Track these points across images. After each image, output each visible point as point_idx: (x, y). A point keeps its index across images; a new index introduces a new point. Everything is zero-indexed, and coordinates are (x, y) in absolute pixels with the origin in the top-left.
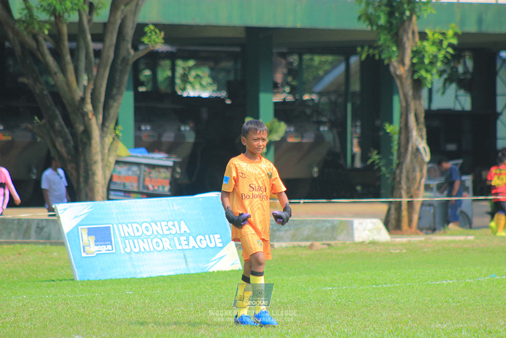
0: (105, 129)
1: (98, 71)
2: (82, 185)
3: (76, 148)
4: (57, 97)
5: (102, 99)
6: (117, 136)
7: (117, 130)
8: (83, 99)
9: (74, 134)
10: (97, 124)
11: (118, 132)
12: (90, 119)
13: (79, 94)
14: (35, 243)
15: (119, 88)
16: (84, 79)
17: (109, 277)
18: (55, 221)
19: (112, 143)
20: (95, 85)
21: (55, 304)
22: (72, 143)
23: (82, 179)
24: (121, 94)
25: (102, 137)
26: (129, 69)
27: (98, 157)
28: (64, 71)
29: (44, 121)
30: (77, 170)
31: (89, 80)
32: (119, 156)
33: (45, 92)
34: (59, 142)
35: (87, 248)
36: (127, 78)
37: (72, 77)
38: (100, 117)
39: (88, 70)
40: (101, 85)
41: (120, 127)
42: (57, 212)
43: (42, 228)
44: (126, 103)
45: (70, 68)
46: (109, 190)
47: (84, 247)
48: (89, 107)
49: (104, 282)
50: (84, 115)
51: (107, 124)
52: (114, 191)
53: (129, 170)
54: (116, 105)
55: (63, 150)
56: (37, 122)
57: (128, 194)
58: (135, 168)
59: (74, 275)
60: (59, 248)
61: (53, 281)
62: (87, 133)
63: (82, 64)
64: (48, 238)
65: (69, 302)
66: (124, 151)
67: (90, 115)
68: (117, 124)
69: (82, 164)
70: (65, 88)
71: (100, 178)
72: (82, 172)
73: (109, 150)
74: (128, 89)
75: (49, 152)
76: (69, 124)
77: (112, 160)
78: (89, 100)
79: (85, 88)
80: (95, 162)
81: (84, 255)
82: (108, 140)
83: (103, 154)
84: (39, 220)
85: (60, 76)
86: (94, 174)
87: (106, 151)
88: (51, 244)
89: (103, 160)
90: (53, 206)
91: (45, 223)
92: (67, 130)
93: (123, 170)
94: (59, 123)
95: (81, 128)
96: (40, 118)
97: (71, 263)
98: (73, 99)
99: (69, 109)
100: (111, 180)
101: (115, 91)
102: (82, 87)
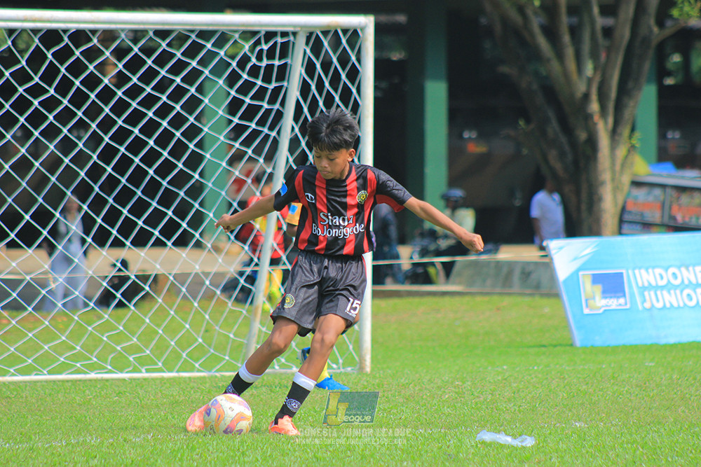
0: (617, 138)
1: (608, 57)
2: (584, 214)
3: (576, 162)
4: (550, 92)
5: (613, 94)
6: (633, 147)
7: (633, 139)
8: (586, 96)
9: (573, 143)
10: (606, 130)
11: (634, 142)
12: (595, 124)
13: (581, 88)
14: (520, 294)
15: (637, 80)
16: (589, 68)
17: (622, 343)
18: (547, 265)
19: (626, 157)
20: (603, 76)
21: (547, 378)
22: (570, 157)
23: (584, 207)
24: (640, 89)
25: (613, 146)
26: (651, 53)
27: (606, 176)
28: (560, 56)
29: (532, 126)
30: (578, 192)
31: (595, 69)
32: (636, 175)
33: (535, 87)
34: (553, 155)
35: (591, 302)
36: (648, 66)
37: (571, 65)
38: (611, 120)
39: (594, 56)
40: (612, 77)
41: (637, 134)
42: (549, 251)
43: (529, 274)
44: (646, 101)
45: (570, 52)
46: (621, 221)
47: (587, 300)
48: (594, 106)
49: (614, 350)
50: (588, 117)
51: (619, 131)
52: (628, 222)
53: (649, 194)
54: (631, 104)
55: (558, 166)
56: (522, 128)
57: (647, 226)
58: (658, 192)
59: (572, 338)
60: (552, 301)
61: (544, 346)
62: (592, 143)
63: (586, 47)
64: (538, 286)
65: (567, 377)
66: (642, 168)
67: (596, 118)
68: (633, 130)
69: (584, 186)
70: (562, 79)
71: (609, 204)
72: (584, 195)
73: (623, 165)
74: (649, 81)
75: (538, 170)
76: (567, 129)
77: (626, 179)
78: (594, 96)
79: (590, 81)
80: (603, 183)
81: (586, 311)
82: (622, 151)
83: (613, 172)
84: (523, 263)
85: (555, 63)
86: (600, 199)
87: (618, 167)
88: (542, 295)
89: (613, 179)
90: (544, 244)
91: (532, 268)
92: (563, 139)
93: (641, 194)
94: (554, 127)
95: (583, 136)
96: (528, 121)
97: (568, 321)
98: (572, 95)
99: (567, 110)
100: (623, 210)
101: (630, 84)
102: (585, 80)
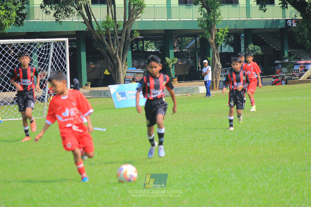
0: (123, 62)
1: (120, 45)
2: (117, 79)
3: (114, 68)
4: (108, 53)
5: (122, 53)
8: (116, 54)
9: (113, 64)
10: (121, 61)
11: (127, 63)
12: (118, 60)
13: (115, 52)
14: (103, 97)
15: (127, 50)
17: (126, 107)
18: (109, 91)
20: (119, 49)
23: (116, 78)
24: (128, 52)
25: (122, 65)
26: (130, 44)
27: (121, 71)
28: (110, 46)
31: (117, 48)
33: (105, 52)
35: (119, 98)
36: (129, 47)
37: (112, 47)
38: (121, 59)
39: (117, 45)
40: (121, 49)
42: (109, 88)
43: (106, 93)
44: (129, 54)
45: (112, 44)
46: (125, 81)
47: (117, 98)
48: (118, 56)
49: (124, 109)
50: (117, 58)
53: (131, 74)
54: (126, 55)
56: (103, 61)
57: (130, 82)
58: (132, 74)
59: (115, 107)
61: (109, 109)
62: (118, 64)
63: (115, 44)
65: (113, 115)
68: (126, 61)
69: (116, 73)
70: (111, 50)
71: (122, 77)
72: (116, 75)
74: (129, 50)
76: (112, 61)
77: (125, 71)
78: (118, 54)
81: (118, 100)
82: (124, 66)
84: (104, 91)
85: (109, 47)
86: (120, 76)
87: (123, 69)
88: (108, 98)
89: (123, 72)
90: (108, 86)
91: (106, 91)
92: (111, 63)
93: (129, 74)
94: (109, 61)
95: (116, 62)
97: (114, 103)
98: (113, 54)
99: (112, 57)
100: (125, 77)
101: (125, 51)
102: (115, 50)
